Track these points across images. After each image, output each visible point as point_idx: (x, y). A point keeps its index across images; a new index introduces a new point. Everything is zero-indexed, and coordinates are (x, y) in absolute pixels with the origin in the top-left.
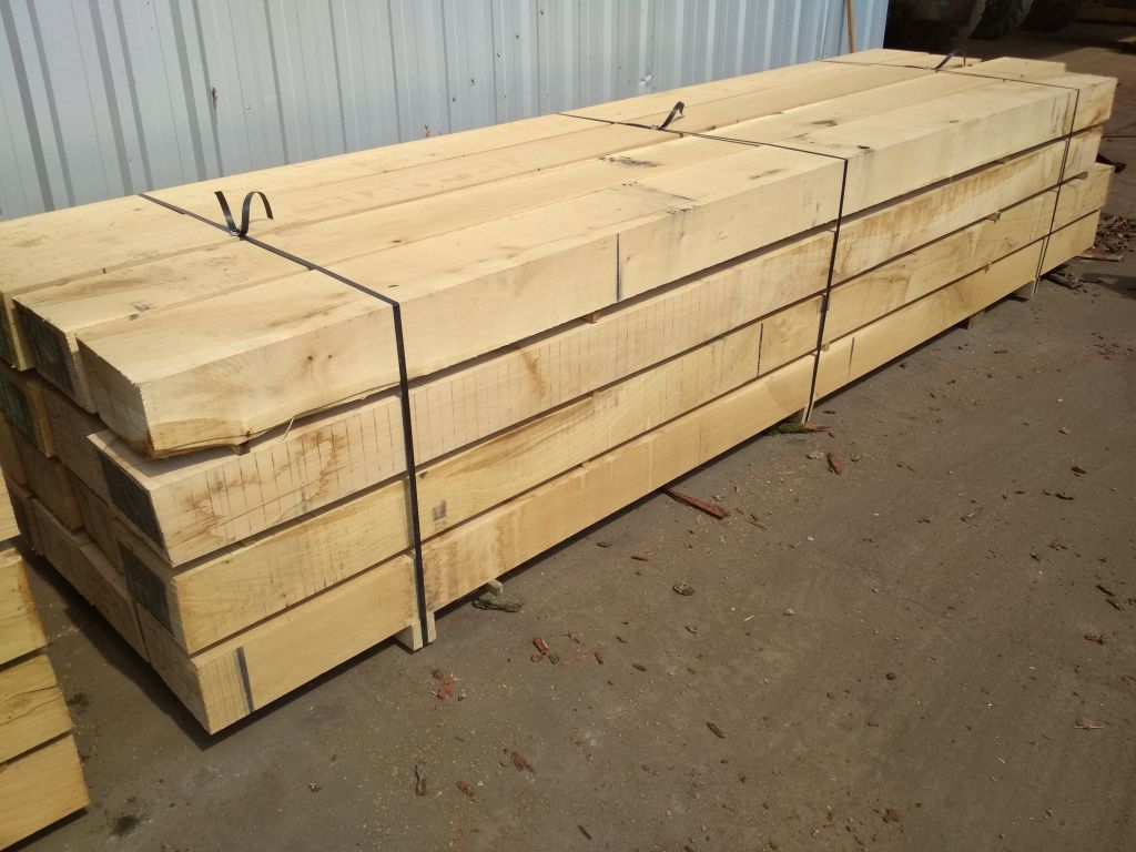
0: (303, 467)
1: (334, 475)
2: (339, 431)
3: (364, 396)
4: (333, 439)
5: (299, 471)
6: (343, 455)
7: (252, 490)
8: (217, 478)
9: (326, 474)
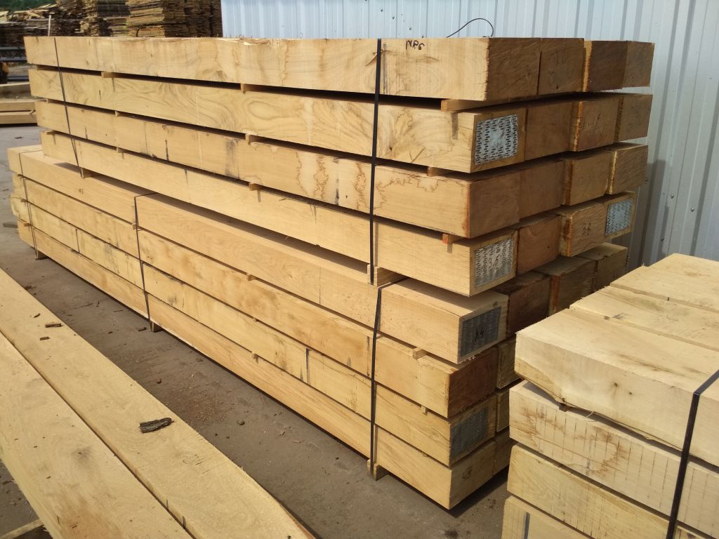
0: (593, 447)
1: (612, 471)
2: (626, 446)
3: (651, 438)
4: (618, 447)
5: (590, 448)
6: (622, 464)
7: (559, 434)
8: (542, 410)
9: (607, 465)
